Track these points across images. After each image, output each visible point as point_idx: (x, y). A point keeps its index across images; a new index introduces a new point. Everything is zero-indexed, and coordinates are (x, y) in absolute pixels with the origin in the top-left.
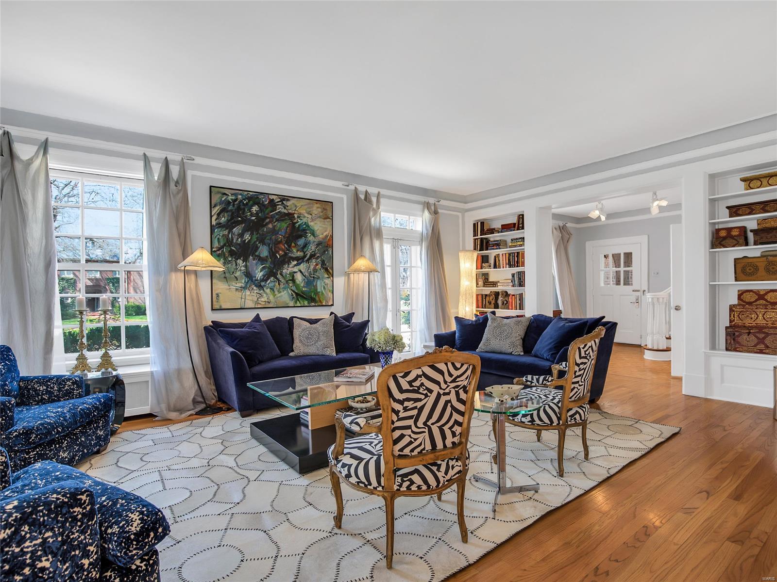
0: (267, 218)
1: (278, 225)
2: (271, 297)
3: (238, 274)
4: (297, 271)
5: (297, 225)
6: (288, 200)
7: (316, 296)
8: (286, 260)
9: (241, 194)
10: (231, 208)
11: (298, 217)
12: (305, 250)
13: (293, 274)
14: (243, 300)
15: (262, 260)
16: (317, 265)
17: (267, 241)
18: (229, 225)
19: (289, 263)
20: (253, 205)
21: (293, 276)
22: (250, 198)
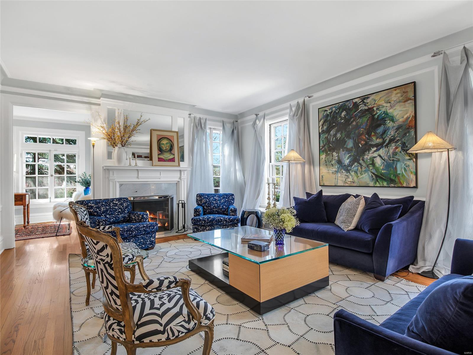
0: (352, 118)
1: (360, 120)
2: (355, 178)
3: (333, 162)
4: (376, 155)
5: (376, 116)
6: (368, 98)
7: (395, 177)
8: (367, 147)
9: (334, 107)
10: (329, 118)
11: (377, 109)
12: (384, 137)
13: (373, 159)
14: (336, 180)
15: (349, 150)
16: (396, 148)
17: (352, 135)
18: (328, 131)
19: (369, 150)
20: (342, 112)
21: (373, 160)
22: (340, 108)
